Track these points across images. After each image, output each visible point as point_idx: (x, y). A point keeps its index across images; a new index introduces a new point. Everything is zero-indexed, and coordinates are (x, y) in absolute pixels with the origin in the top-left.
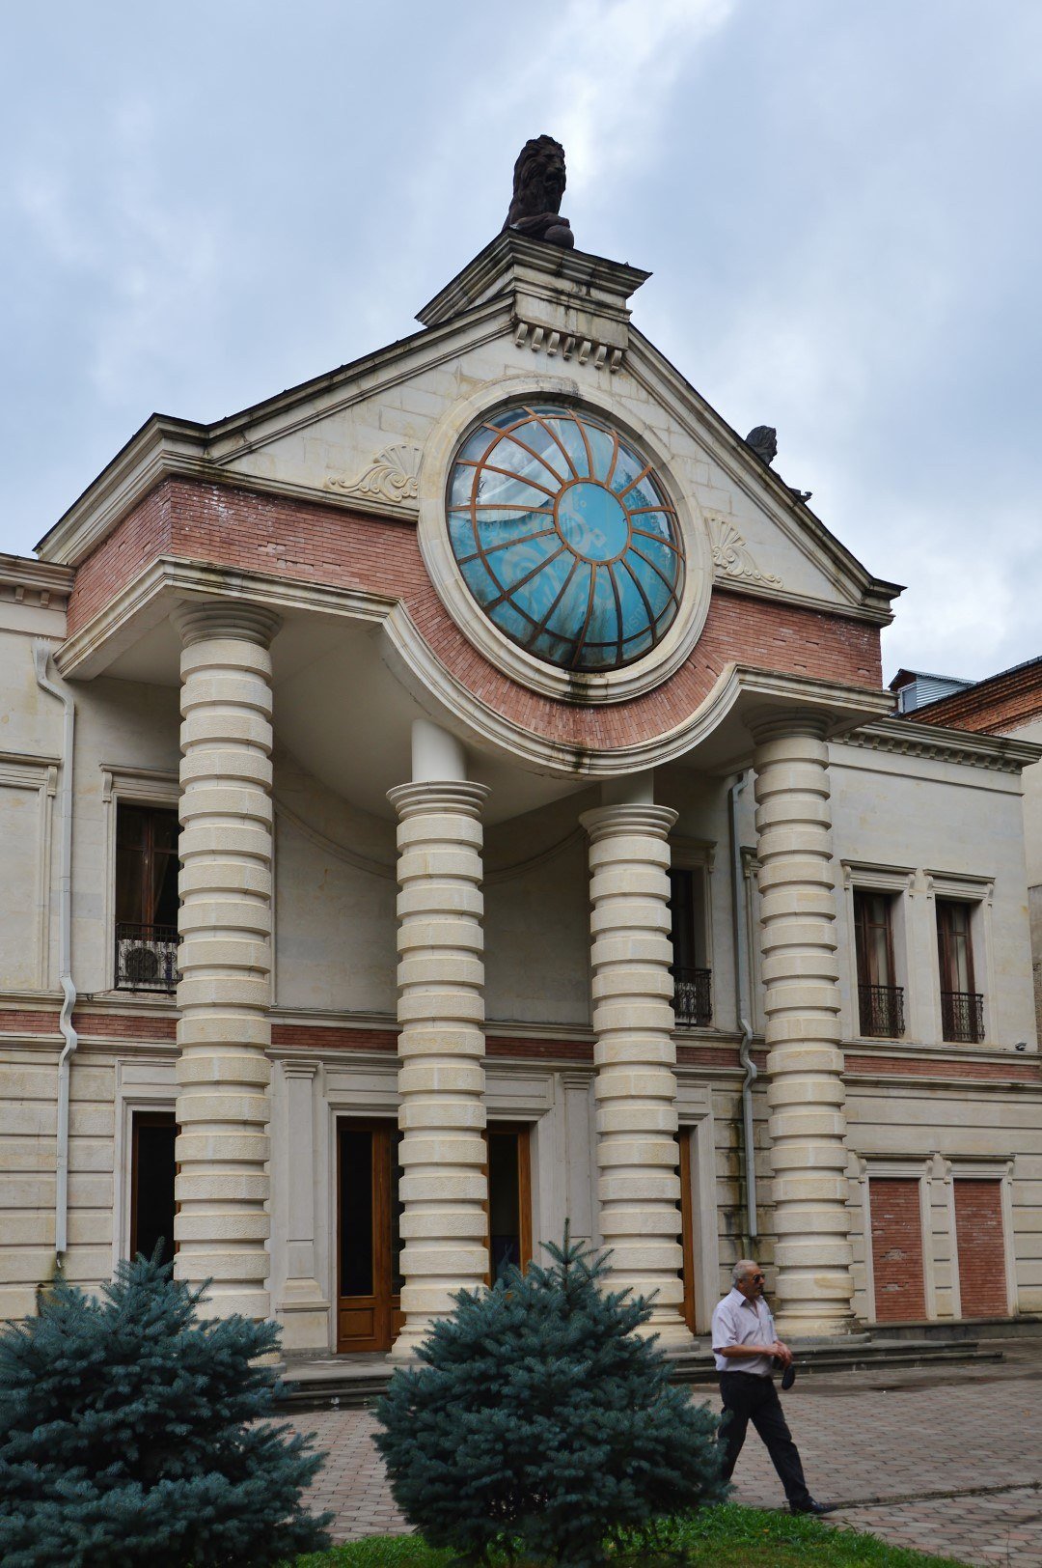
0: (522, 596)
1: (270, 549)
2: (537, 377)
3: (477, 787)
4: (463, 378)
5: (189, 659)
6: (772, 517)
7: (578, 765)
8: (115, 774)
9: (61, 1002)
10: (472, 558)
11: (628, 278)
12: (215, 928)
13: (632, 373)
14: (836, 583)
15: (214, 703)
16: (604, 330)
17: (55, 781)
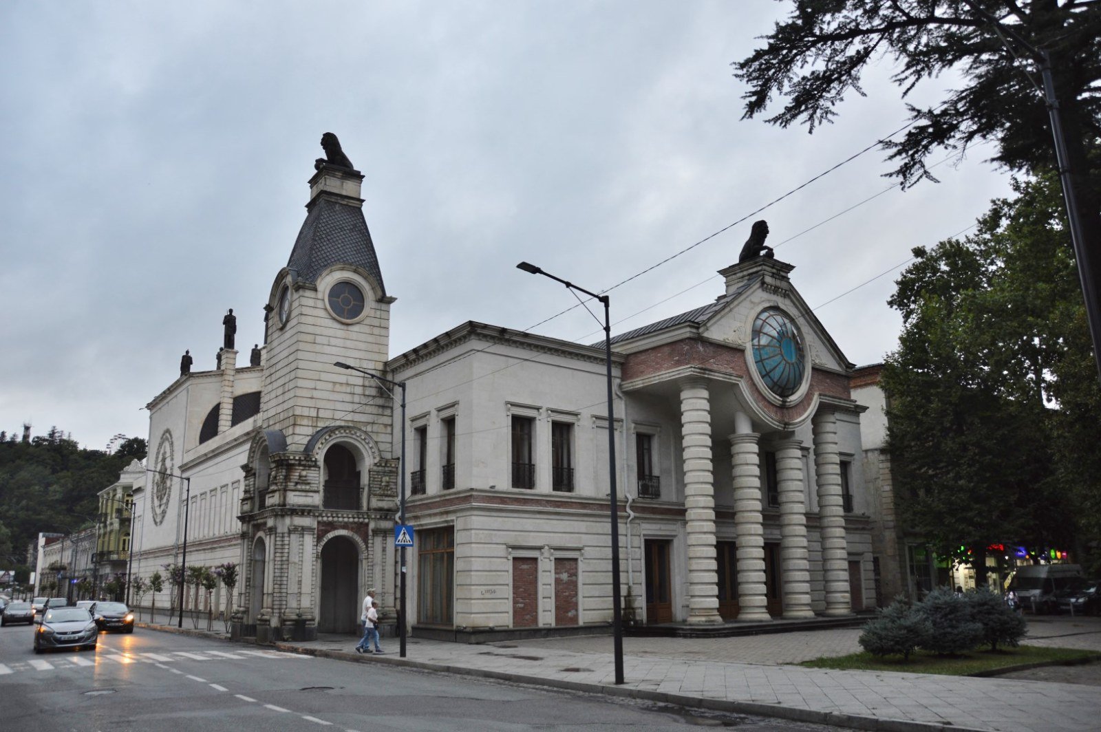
0: (771, 374)
1: (712, 361)
2: (769, 301)
3: (757, 435)
4: (752, 302)
5: (684, 395)
6: (823, 343)
7: (784, 428)
8: (636, 423)
9: (627, 502)
10: (760, 362)
11: (789, 268)
12: (702, 483)
13: (790, 298)
14: (839, 364)
15: (698, 410)
16: (784, 285)
17: (622, 426)
